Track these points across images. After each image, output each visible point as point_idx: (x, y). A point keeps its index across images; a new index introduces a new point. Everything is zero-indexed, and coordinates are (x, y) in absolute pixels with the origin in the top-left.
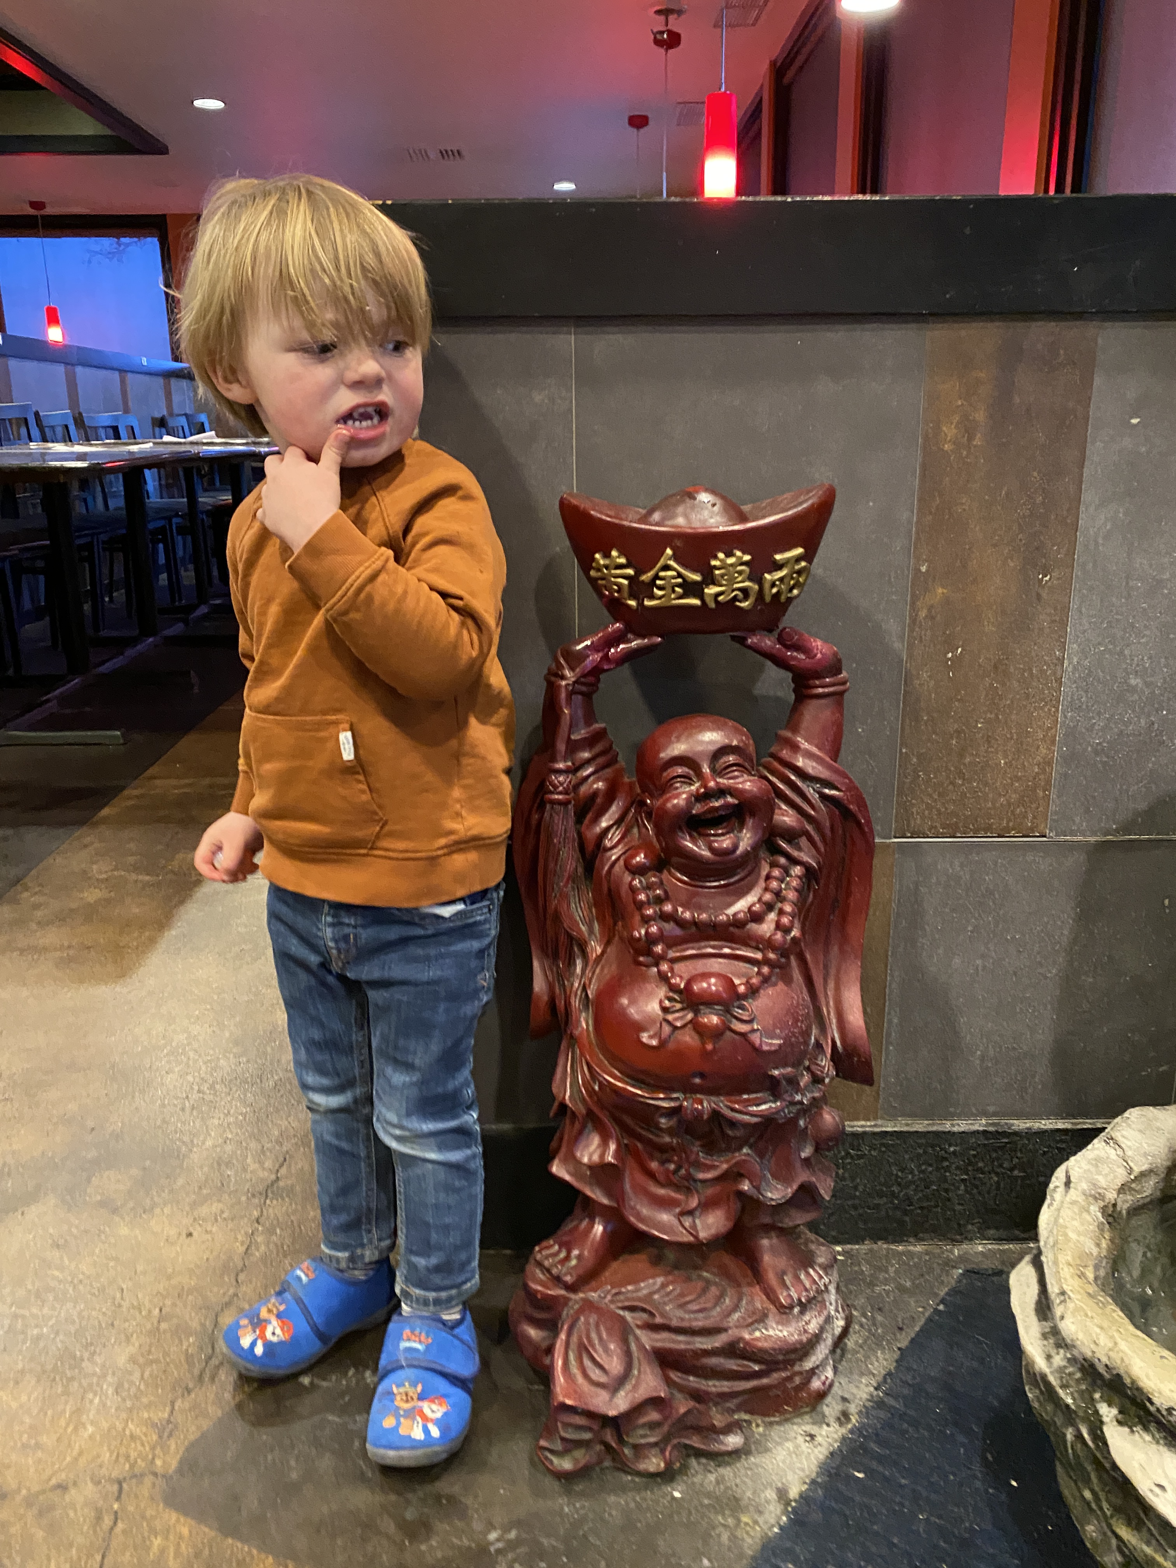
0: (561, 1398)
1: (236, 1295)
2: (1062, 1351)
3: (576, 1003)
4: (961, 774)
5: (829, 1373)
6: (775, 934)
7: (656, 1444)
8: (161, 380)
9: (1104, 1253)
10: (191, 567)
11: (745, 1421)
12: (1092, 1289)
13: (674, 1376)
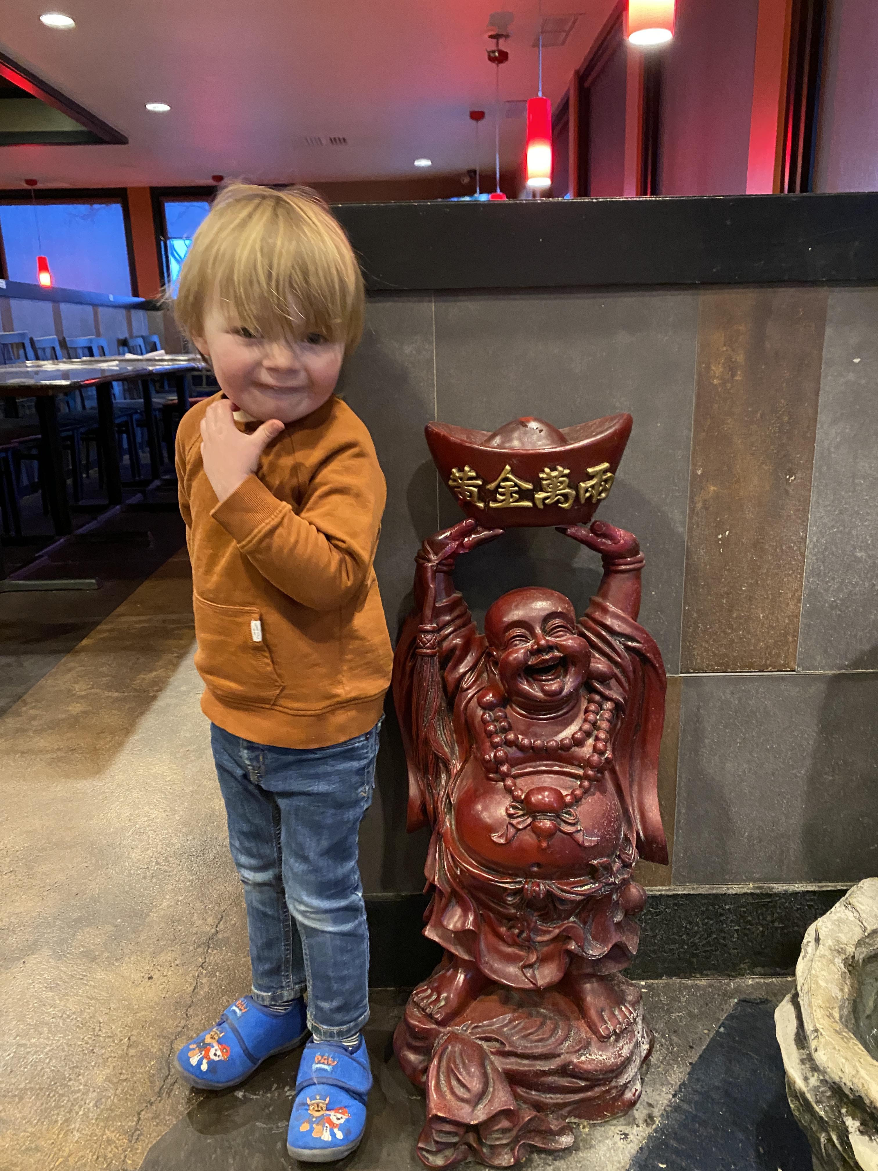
0: (434, 1112)
1: (186, 1026)
2: (816, 1074)
3: (442, 807)
4: (731, 627)
5: (638, 1086)
6: (593, 756)
7: (507, 1145)
8: (124, 311)
9: (846, 996)
10: (147, 449)
11: (575, 1123)
12: (838, 1026)
13: (520, 1090)
